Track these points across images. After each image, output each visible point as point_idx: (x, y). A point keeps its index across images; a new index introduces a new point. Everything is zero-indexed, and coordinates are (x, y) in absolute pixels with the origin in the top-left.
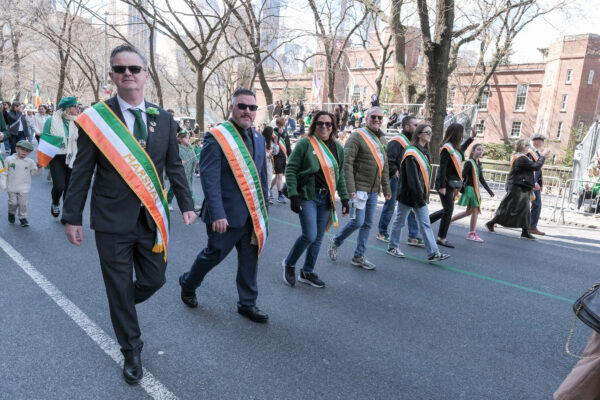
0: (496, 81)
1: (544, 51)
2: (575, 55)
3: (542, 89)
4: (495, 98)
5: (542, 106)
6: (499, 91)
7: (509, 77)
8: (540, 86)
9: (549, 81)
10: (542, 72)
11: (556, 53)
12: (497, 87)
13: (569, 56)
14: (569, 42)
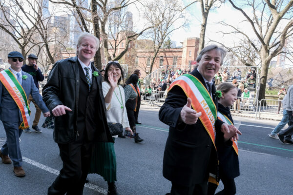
0: (165, 55)
1: (182, 43)
2: (191, 46)
3: (182, 59)
4: (165, 62)
5: (182, 65)
6: (167, 59)
7: (170, 53)
8: (181, 57)
9: (184, 55)
10: (182, 52)
11: (186, 44)
12: (166, 57)
13: (190, 46)
14: (189, 40)
